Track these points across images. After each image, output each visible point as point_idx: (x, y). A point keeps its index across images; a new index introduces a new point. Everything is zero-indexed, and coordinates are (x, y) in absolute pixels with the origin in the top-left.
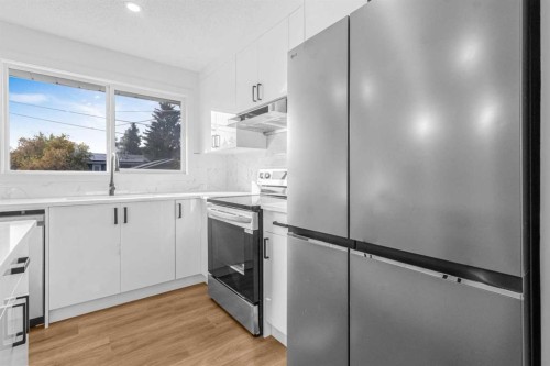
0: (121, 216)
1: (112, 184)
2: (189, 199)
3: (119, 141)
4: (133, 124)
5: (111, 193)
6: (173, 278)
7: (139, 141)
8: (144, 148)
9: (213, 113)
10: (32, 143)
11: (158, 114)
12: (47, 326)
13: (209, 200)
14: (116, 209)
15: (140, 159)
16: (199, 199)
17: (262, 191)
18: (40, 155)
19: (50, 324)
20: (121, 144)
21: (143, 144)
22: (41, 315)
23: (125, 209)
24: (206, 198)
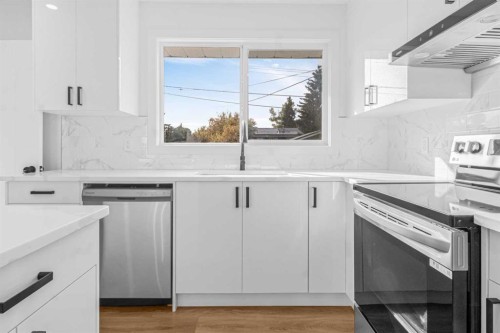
0: (242, 197)
1: (242, 158)
2: (330, 181)
3: (277, 116)
4: (289, 99)
5: (242, 168)
6: (306, 291)
7: (294, 114)
8: (298, 121)
9: (367, 62)
10: (217, 123)
11: (312, 85)
12: (174, 309)
13: (356, 188)
14: (237, 189)
15: (294, 131)
16: (344, 183)
17: (459, 176)
18: (221, 131)
19: (179, 308)
20: (279, 118)
21: (297, 117)
22: (169, 297)
23: (248, 189)
24: (353, 182)
